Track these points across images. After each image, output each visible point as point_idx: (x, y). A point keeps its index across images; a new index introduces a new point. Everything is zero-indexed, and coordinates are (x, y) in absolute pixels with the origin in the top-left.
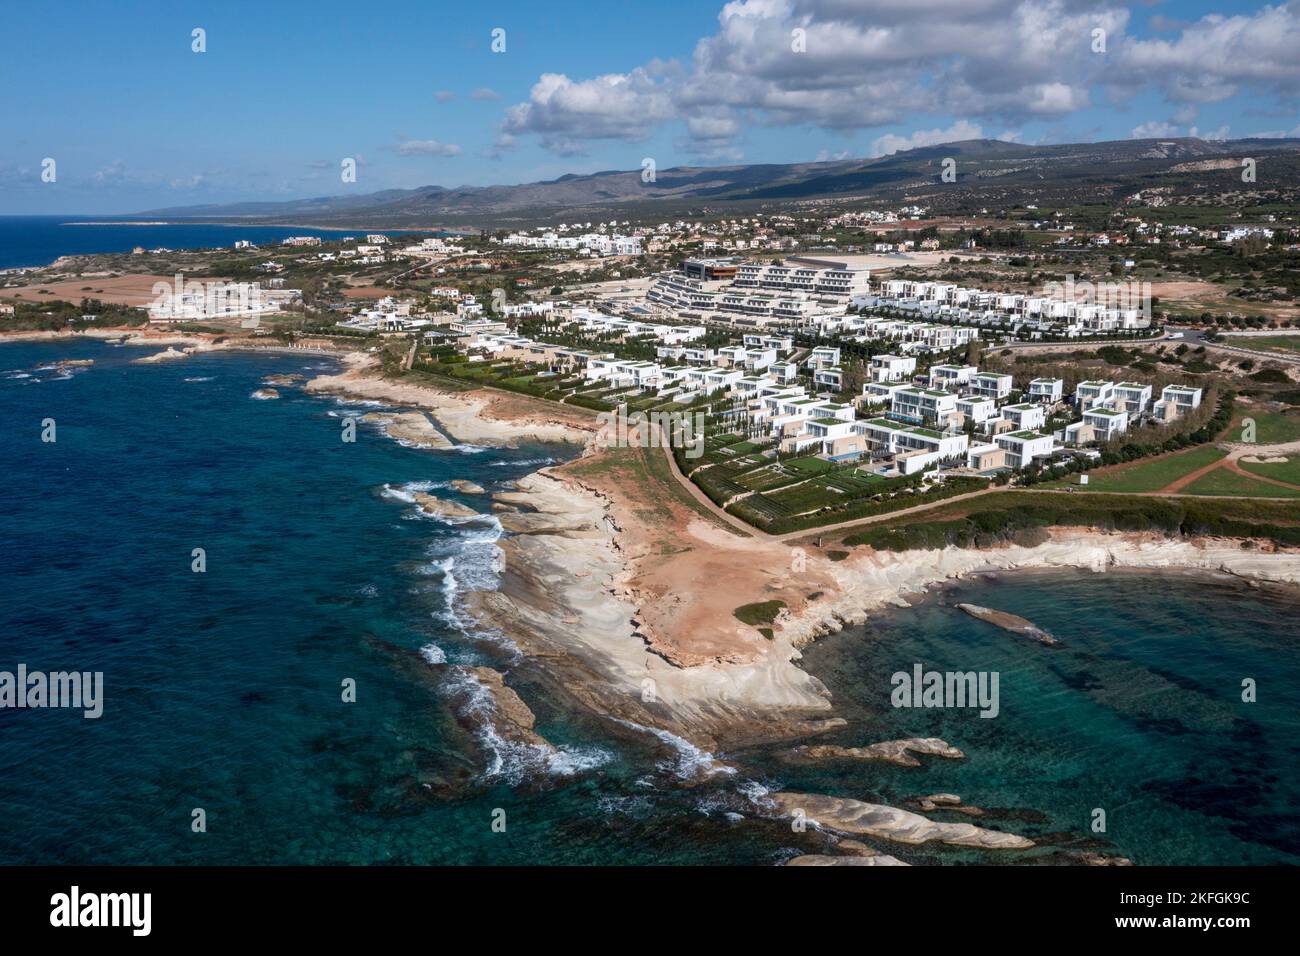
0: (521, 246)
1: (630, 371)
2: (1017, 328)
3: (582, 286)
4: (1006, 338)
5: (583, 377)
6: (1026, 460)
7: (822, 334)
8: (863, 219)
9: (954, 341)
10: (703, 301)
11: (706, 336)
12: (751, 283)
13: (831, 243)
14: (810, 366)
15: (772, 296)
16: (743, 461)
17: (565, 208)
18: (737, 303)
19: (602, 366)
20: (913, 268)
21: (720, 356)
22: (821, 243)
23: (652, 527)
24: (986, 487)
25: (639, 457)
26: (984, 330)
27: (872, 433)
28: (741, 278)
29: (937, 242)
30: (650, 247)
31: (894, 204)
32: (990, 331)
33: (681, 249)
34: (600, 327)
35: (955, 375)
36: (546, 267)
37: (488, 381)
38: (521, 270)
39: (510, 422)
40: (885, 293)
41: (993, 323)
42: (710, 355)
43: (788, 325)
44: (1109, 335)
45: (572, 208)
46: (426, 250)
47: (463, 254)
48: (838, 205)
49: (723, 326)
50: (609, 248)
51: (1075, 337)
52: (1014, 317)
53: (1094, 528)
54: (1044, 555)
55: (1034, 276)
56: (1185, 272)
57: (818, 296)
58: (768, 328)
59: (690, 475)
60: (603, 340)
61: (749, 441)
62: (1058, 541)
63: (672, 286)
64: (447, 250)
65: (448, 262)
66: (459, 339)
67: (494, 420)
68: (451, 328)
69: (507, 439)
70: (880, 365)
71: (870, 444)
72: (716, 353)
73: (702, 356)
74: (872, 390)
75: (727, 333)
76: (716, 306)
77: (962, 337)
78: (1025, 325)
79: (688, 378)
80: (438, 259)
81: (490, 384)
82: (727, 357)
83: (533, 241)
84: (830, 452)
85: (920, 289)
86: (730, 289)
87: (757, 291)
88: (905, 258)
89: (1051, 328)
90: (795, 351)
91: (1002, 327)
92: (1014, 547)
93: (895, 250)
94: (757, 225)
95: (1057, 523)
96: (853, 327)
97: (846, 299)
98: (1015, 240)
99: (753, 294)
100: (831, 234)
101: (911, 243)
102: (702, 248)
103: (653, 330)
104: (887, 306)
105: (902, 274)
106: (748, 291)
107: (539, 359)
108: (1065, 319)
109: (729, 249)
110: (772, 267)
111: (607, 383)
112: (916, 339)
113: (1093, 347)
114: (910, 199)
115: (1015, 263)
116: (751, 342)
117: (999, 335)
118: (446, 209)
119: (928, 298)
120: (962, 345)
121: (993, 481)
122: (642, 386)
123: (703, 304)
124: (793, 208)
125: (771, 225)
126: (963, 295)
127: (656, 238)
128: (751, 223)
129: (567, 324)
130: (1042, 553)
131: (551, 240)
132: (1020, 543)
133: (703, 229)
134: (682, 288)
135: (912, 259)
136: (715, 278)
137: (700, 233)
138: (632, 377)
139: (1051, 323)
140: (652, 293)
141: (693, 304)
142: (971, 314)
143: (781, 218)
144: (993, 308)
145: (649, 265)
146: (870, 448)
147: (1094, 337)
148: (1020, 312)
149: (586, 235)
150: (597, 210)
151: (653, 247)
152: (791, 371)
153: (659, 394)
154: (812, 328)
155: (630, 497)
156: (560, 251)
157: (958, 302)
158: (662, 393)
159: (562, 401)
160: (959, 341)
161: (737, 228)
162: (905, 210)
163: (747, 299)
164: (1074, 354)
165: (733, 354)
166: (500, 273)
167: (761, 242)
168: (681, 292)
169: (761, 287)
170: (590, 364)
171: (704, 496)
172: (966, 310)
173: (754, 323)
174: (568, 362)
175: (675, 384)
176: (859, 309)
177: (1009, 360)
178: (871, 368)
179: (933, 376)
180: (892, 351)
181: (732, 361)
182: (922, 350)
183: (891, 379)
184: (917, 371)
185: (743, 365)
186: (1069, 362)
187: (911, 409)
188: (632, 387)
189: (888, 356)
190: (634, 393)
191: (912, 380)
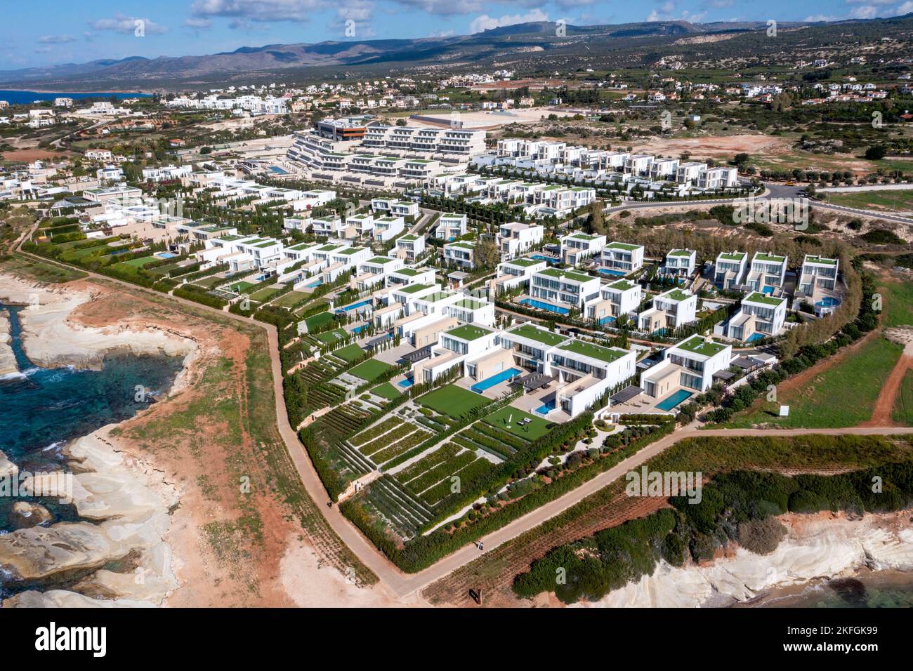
0: (185, 108)
1: (250, 251)
2: (630, 187)
3: (231, 144)
4: (620, 198)
5: (200, 260)
6: (707, 382)
7: (447, 195)
8: (468, 80)
9: (574, 203)
10: (333, 162)
11: (337, 200)
12: (379, 143)
13: (445, 101)
14: (438, 236)
15: (398, 156)
16: (366, 398)
17: (240, 73)
18: (365, 164)
19: (221, 245)
20: (520, 126)
21: (347, 226)
22: (437, 101)
23: (224, 573)
24: (671, 431)
25: (239, 392)
26: (599, 190)
27: (520, 348)
28: (369, 139)
29: (532, 100)
30: (294, 107)
31: (489, 69)
32: (605, 190)
33: (321, 108)
34: (232, 192)
35: (586, 246)
36: (202, 126)
37: (95, 267)
38: (180, 129)
39: (100, 329)
40: (501, 152)
41: (607, 183)
42: (337, 225)
43: (414, 186)
44: (716, 194)
45: (245, 73)
46: (95, 112)
47: (129, 115)
48: (446, 70)
49: (353, 187)
50: (259, 108)
51: (685, 196)
52: (626, 176)
53: (839, 513)
54: (787, 566)
55: (623, 131)
56: (744, 125)
57: (440, 155)
58: (395, 188)
59: (298, 428)
60: (233, 207)
61: (375, 357)
62: (798, 539)
63: (308, 146)
64: (115, 111)
65: (114, 123)
66: (86, 210)
67: (82, 328)
68: (84, 196)
69: (93, 355)
70: (508, 235)
71: (518, 360)
72: (343, 221)
73: (329, 227)
74: (507, 271)
75: (357, 194)
76: (346, 167)
77: (581, 199)
78: (638, 184)
79: (312, 258)
80: (105, 121)
81: (97, 271)
82: (355, 227)
83: (195, 103)
84: (474, 375)
85: (533, 147)
86: (359, 149)
87: (384, 151)
88: (510, 115)
89: (662, 187)
90: (422, 215)
91: (616, 187)
92: (742, 552)
93: (499, 107)
94: (386, 86)
95: (792, 507)
96: (476, 188)
97: (466, 158)
98: (592, 97)
99: (380, 154)
100: (444, 93)
101: (511, 101)
102: (338, 108)
103: (283, 196)
104: (504, 165)
105: (511, 130)
106: (376, 151)
107: (159, 236)
108: (673, 177)
109: (362, 108)
110: (397, 128)
111: (224, 267)
112: (538, 202)
113: (705, 207)
114: (498, 64)
115: (605, 119)
116: (379, 207)
117: (613, 194)
118: (146, 75)
119: (542, 157)
120: (582, 207)
121: (677, 419)
122: (262, 269)
123: (335, 165)
124: (413, 72)
125: (396, 86)
126: (574, 154)
127: (301, 98)
128: (381, 85)
129: (201, 190)
130: (782, 563)
131: (211, 101)
132: (749, 546)
133: (343, 90)
134: (315, 148)
135: (515, 116)
136: (345, 139)
137: (340, 94)
138: (252, 257)
139: (662, 182)
140: (292, 152)
141: (326, 164)
142: (585, 174)
143: (404, 80)
144: (603, 167)
145: (293, 123)
146: (518, 364)
147: (703, 196)
148: (629, 171)
149: (243, 97)
150: (263, 75)
151: (297, 107)
152: (420, 245)
153: (280, 280)
154: (437, 189)
155: (208, 491)
156: (217, 111)
157: (569, 161)
158: (284, 278)
159: (171, 293)
160: (579, 204)
161: (370, 88)
162: (498, 73)
163: (374, 160)
164: (688, 215)
165: (360, 224)
166: (160, 133)
167: (389, 101)
168: (316, 152)
169: (387, 147)
170: (208, 244)
171: (313, 471)
172: (578, 169)
173: (382, 184)
174: (187, 240)
175: (297, 266)
176: (479, 167)
177: (629, 222)
178: (500, 239)
179: (563, 246)
180: (518, 217)
181: (360, 231)
182: (546, 214)
183: (521, 250)
184: (544, 238)
185: (372, 235)
186: (685, 222)
187: (551, 294)
188: (251, 272)
189: (515, 223)
190: (253, 279)
191: (541, 249)
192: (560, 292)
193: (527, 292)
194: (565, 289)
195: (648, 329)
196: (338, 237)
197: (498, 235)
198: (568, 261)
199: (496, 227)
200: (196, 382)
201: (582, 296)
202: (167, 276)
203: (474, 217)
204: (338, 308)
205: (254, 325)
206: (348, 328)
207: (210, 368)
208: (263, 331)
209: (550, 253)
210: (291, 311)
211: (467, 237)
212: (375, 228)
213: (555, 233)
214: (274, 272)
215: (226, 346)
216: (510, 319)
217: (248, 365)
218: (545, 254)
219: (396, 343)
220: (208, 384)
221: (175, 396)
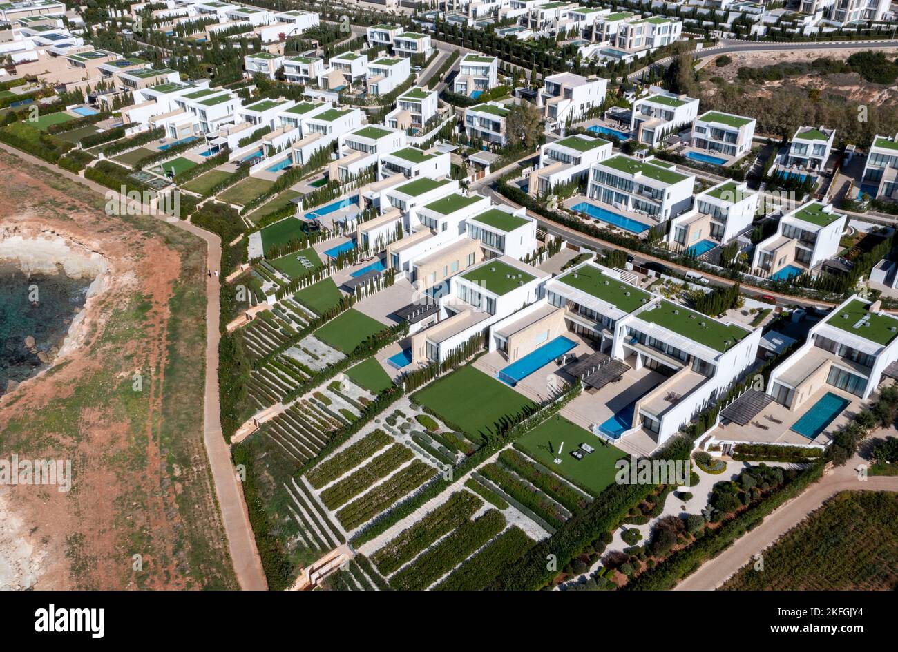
1: (194, 110)
4: (716, 33)
5: (126, 122)
14: (457, 89)
16: (338, 388)
19: (155, 99)
21: (332, 70)
25: (153, 361)
26: (686, 20)
32: (694, 21)
35: (670, 116)
41: (699, 11)
42: (318, 69)
44: (859, 32)
49: (344, 6)
51: (812, 34)
70: (557, 93)
71: (571, 325)
72: (327, 62)
73: (306, 71)
74: (556, 157)
77: (662, 35)
78: (743, 13)
79: (278, 123)
82: (343, 71)
84: (504, 350)
90: (436, 53)
107: (75, 80)
108: (795, 4)
111: (158, 133)
112: (599, 38)
113: (841, 52)
116: (377, 38)
117: (707, 27)
121: (829, 456)
122: (210, 139)
139: (780, 12)
146: (572, 329)
147: (838, 34)
152: (430, 105)
153: (232, 157)
154: (457, 12)
158: (238, 154)
159: (82, 174)
160: (657, 42)
164: (816, 64)
165: (349, 67)
170: (138, 96)
171: (249, 529)
174: (111, 88)
175: (257, 136)
177: (729, 73)
178: (545, 99)
179: (636, 115)
180: (569, 62)
181: (348, 78)
182: (610, 59)
183: (574, 115)
184: (607, 98)
185: (365, 85)
186: (811, 77)
187: (621, 198)
188: (194, 142)
189: (566, 74)
190: (195, 155)
191: (603, 116)
192: (632, 196)
193: (583, 191)
194: (640, 192)
195: (767, 269)
196: (317, 88)
197: (542, 91)
198: (641, 139)
199: (539, 76)
200: (93, 340)
201: (668, 205)
202: (78, 146)
203: (507, 59)
204: (310, 210)
205: (189, 234)
206: (322, 249)
207: (117, 313)
208: (203, 243)
209: (614, 123)
210: (243, 213)
211: (498, 94)
212: (369, 74)
213: (622, 90)
214: (225, 145)
215: (145, 272)
216: (559, 241)
217: (174, 310)
218: (608, 124)
219: (390, 280)
220: (109, 346)
221: (59, 367)
